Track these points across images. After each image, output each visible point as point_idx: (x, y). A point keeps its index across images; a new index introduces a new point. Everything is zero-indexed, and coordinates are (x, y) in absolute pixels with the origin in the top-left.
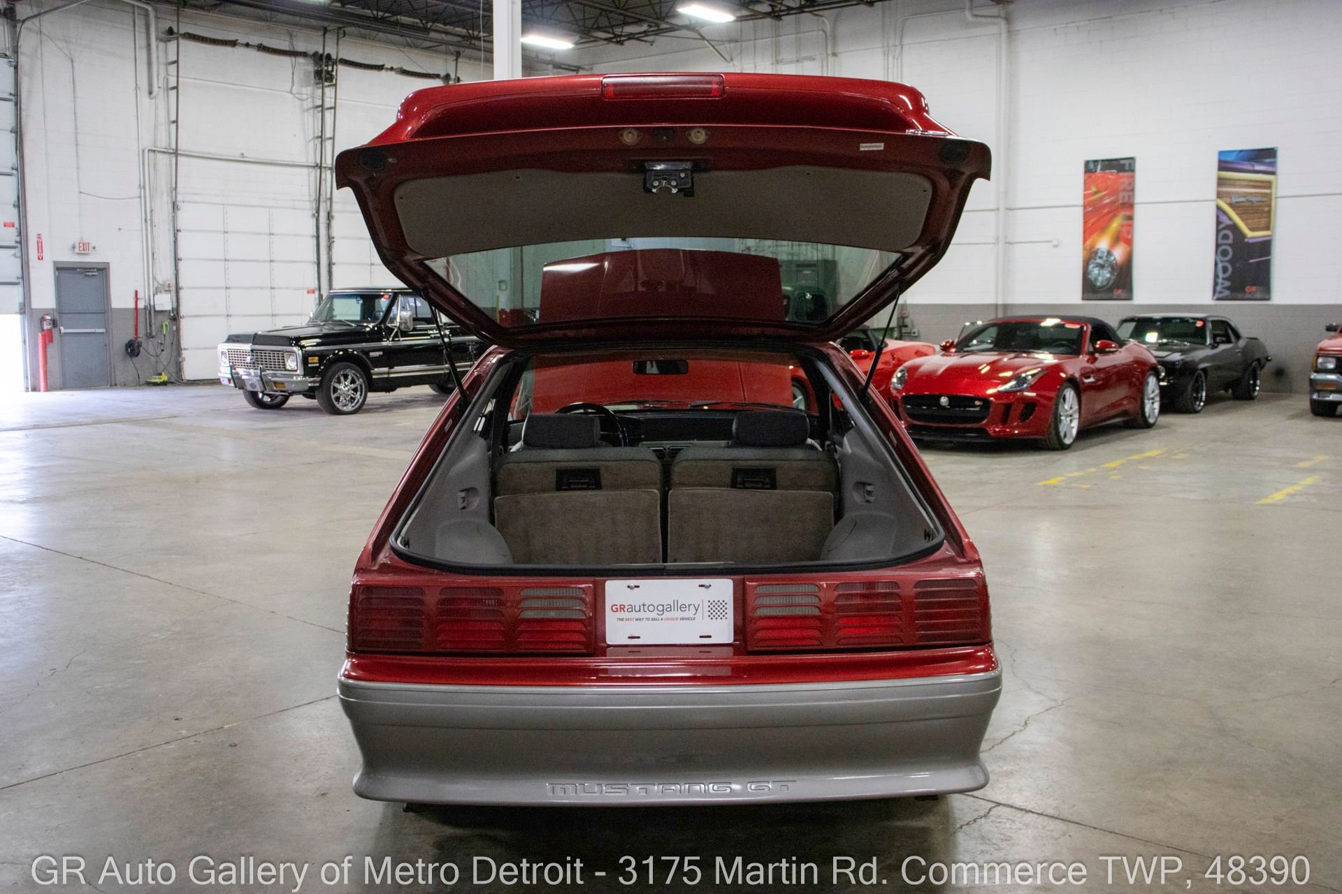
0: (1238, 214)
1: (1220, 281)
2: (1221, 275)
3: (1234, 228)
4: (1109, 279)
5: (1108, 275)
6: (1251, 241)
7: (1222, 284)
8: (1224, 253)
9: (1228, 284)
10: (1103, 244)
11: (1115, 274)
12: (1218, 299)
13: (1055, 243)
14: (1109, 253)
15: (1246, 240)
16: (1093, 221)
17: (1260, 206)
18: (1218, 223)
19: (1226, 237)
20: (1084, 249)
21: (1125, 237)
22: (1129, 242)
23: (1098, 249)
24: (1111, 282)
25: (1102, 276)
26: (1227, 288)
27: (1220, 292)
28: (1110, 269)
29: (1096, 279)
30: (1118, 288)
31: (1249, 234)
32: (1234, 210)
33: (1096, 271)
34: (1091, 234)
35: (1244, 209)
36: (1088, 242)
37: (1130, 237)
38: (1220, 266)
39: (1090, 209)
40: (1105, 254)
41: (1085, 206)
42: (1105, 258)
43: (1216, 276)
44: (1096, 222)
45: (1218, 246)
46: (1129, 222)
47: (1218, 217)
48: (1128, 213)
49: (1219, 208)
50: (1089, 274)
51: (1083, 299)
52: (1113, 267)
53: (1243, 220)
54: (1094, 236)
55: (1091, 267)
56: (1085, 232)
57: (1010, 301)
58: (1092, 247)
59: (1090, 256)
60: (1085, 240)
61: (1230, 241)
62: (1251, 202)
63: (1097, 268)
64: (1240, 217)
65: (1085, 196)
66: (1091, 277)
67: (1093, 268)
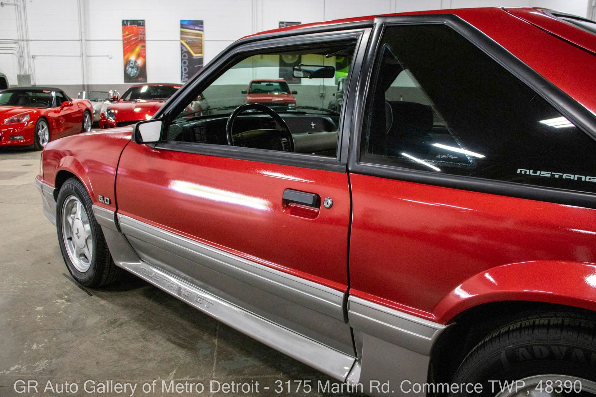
0: (189, 47)
1: (184, 74)
2: (184, 72)
3: (188, 52)
4: (136, 73)
6: (195, 58)
7: (185, 75)
8: (185, 63)
9: (187, 75)
10: (133, 58)
11: (139, 71)
12: (183, 82)
13: (110, 57)
14: (136, 62)
15: (193, 58)
16: (127, 47)
17: (198, 44)
18: (182, 50)
19: (185, 56)
20: (124, 59)
21: (142, 55)
22: (144, 57)
23: (130, 60)
24: (137, 75)
25: (133, 72)
26: (187, 77)
27: (184, 79)
28: (136, 69)
29: (130, 73)
30: (140, 77)
31: (194, 55)
32: (188, 45)
33: (130, 70)
34: (128, 52)
35: (191, 44)
36: (126, 57)
37: (144, 55)
38: (183, 68)
39: (126, 42)
40: (134, 62)
41: (123, 40)
42: (134, 64)
43: (182, 72)
44: (129, 47)
45: (182, 60)
46: (144, 48)
47: (181, 48)
48: (143, 44)
49: (182, 44)
50: (127, 71)
51: (125, 82)
52: (138, 68)
53: (192, 49)
54: (128, 54)
55: (128, 67)
56: (124, 51)
57: (90, 83)
58: (128, 59)
59: (127, 63)
60: (124, 55)
61: (187, 58)
62: (195, 42)
63: (131, 68)
64: (190, 48)
65: (123, 36)
66: (127, 72)
67: (129, 68)
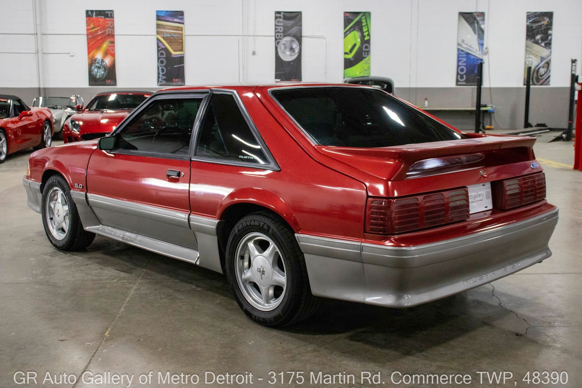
0: (167, 43)
1: (161, 76)
2: (161, 73)
3: (166, 49)
4: (103, 75)
5: (103, 72)
6: (174, 56)
7: (162, 77)
8: (162, 62)
9: (165, 77)
10: (99, 56)
11: (107, 72)
12: (160, 85)
13: (72, 54)
14: (103, 61)
15: (172, 56)
16: (92, 43)
17: (178, 39)
18: (158, 47)
19: (162, 54)
20: (89, 58)
21: (110, 52)
22: (113, 55)
23: (96, 59)
24: (105, 76)
25: (99, 73)
26: (164, 80)
27: (161, 82)
28: (103, 69)
29: (96, 75)
30: (108, 79)
31: (174, 53)
32: (166, 41)
33: (96, 70)
34: (93, 49)
35: (170, 40)
36: (91, 54)
37: (113, 52)
38: (160, 68)
39: (91, 37)
40: (101, 61)
41: (88, 35)
42: (100, 63)
43: (159, 74)
44: (94, 43)
45: (159, 58)
46: (112, 45)
47: (158, 44)
48: (112, 40)
49: (158, 39)
50: (92, 71)
51: (90, 85)
52: (105, 68)
53: (170, 46)
54: (94, 51)
56: (88, 49)
57: (47, 86)
58: (93, 57)
59: (92, 62)
60: (89, 53)
61: (164, 56)
62: (174, 37)
63: (97, 69)
64: (169, 44)
65: (88, 30)
66: (93, 73)
67: (94, 68)
